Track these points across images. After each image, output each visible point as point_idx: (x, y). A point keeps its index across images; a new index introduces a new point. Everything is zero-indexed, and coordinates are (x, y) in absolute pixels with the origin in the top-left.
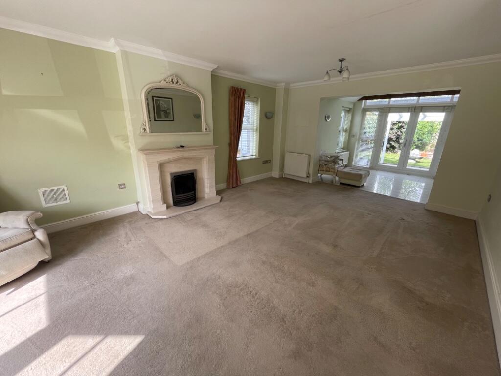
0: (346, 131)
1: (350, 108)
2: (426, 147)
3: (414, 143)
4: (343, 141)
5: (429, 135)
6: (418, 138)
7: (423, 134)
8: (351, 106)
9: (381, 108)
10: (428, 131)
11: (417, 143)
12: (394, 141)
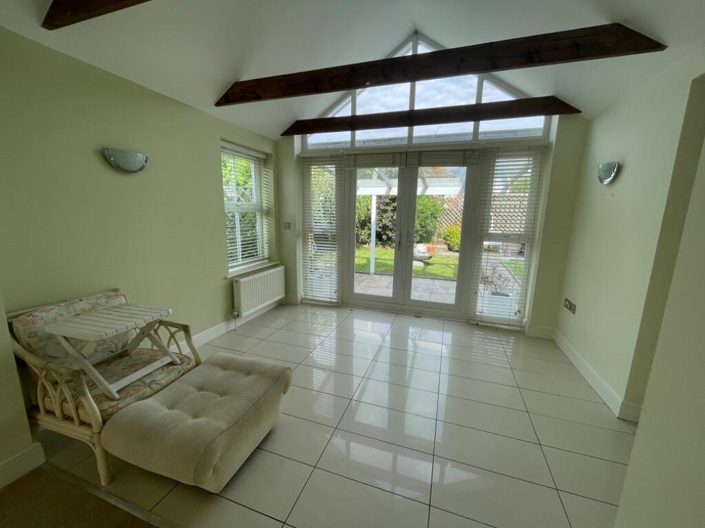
0: (268, 213)
1: (267, 155)
2: (433, 238)
3: (417, 232)
4: (266, 239)
5: (433, 219)
6: (421, 225)
7: (426, 218)
8: (268, 150)
9: (337, 156)
10: (431, 214)
11: (420, 232)
12: (391, 230)
